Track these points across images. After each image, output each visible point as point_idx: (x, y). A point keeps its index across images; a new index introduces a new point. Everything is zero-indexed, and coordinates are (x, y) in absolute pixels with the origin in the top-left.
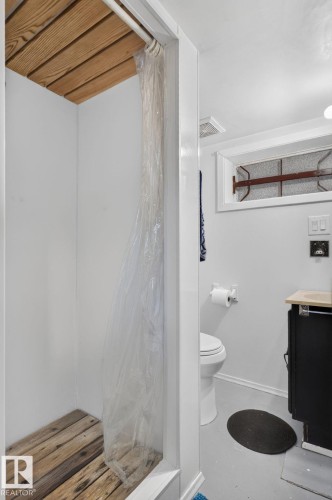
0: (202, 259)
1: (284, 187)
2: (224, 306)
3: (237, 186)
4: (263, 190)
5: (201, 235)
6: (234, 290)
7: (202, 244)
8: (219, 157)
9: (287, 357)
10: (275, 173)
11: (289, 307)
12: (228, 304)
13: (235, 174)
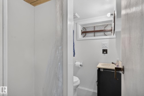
0: (74, 56)
1: (95, 34)
2: (79, 67)
3: (83, 33)
4: (89, 34)
5: (74, 49)
6: (82, 63)
7: (74, 52)
8: (78, 24)
9: (97, 82)
10: (93, 30)
11: (97, 69)
12: (80, 67)
13: (82, 29)
